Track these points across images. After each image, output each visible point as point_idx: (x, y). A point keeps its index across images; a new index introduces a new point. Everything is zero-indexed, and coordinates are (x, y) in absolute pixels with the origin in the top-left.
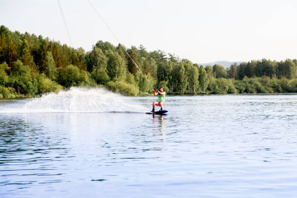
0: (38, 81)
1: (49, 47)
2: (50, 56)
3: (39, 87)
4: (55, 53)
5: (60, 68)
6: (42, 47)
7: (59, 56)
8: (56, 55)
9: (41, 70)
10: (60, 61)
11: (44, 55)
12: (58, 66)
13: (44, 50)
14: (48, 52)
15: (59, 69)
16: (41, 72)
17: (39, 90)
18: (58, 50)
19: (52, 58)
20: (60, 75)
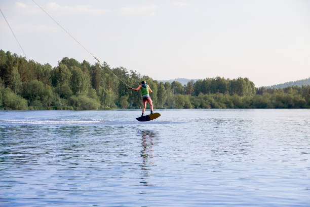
0: (3, 95)
1: (15, 62)
2: (15, 71)
3: (3, 100)
4: (20, 68)
5: (25, 82)
6: (8, 62)
7: (24, 71)
8: (22, 70)
9: (7, 84)
10: (25, 76)
11: (10, 70)
12: (23, 80)
13: (10, 66)
14: (13, 67)
15: (23, 83)
16: (6, 87)
17: (3, 103)
18: (24, 66)
19: (18, 73)
20: (24, 89)
